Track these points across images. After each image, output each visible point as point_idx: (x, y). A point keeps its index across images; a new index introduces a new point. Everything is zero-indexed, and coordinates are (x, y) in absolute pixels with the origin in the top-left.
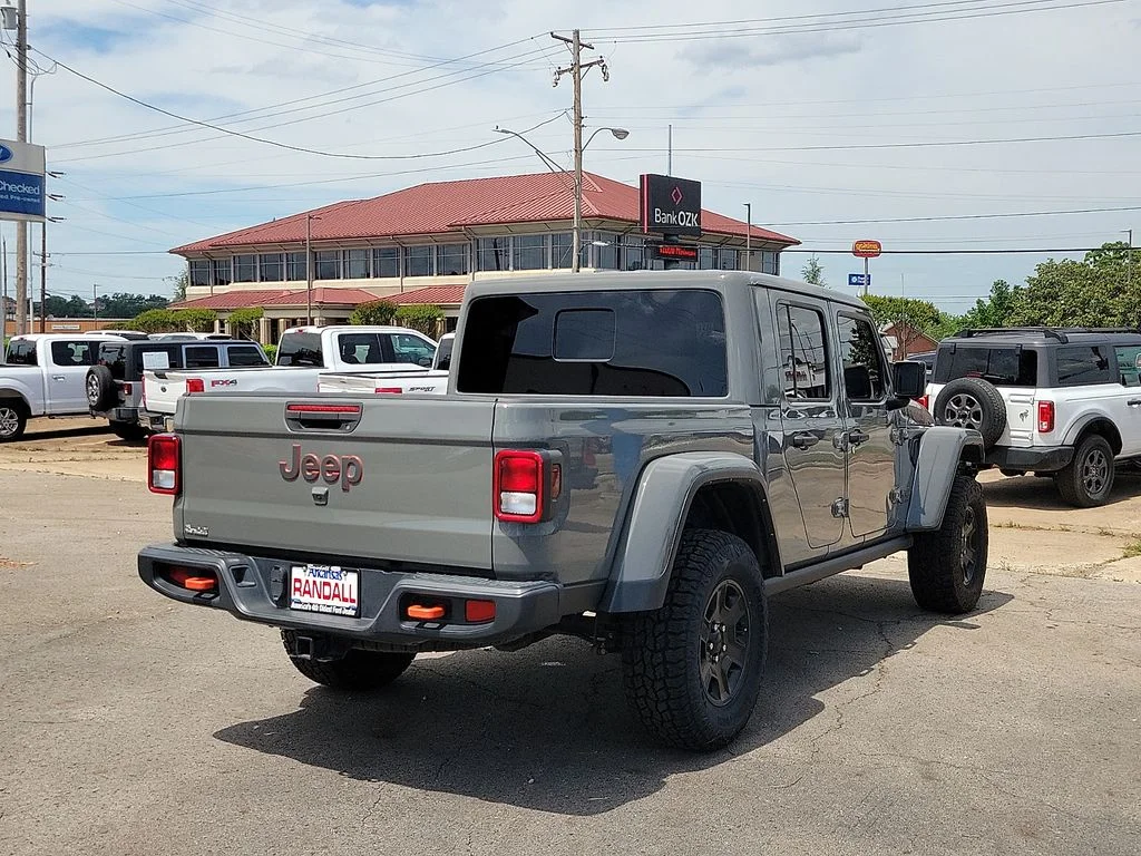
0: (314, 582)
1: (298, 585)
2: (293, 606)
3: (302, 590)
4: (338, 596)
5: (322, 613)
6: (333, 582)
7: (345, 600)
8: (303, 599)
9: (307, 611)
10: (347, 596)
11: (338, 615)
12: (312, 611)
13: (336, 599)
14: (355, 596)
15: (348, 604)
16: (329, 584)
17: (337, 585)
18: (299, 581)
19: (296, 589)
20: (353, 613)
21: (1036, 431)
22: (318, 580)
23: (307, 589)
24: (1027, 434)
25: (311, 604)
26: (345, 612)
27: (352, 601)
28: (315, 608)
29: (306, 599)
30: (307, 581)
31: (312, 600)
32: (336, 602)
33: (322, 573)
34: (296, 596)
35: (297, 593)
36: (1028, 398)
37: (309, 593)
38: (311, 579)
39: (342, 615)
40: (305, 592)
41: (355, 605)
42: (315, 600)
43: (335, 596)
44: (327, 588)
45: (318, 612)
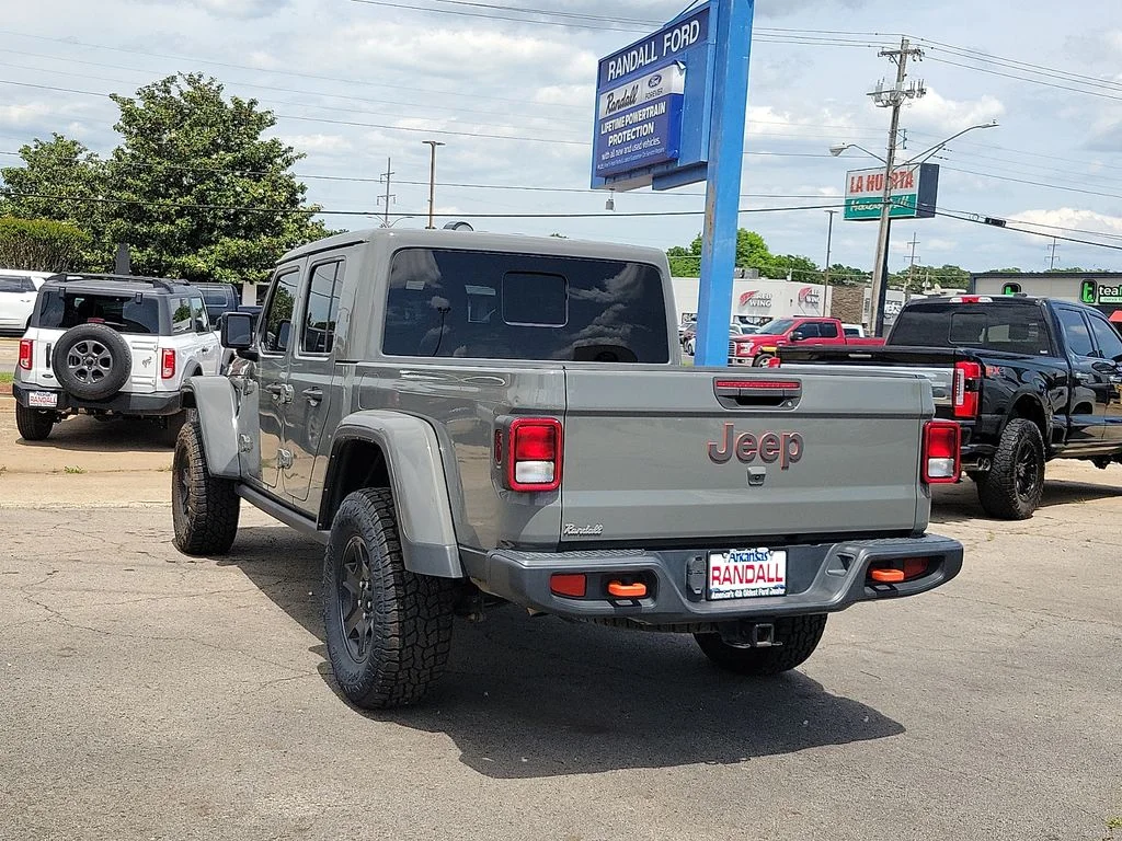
0: (736, 568)
1: (716, 573)
2: (714, 596)
3: (722, 578)
4: (763, 578)
5: (747, 597)
6: (756, 564)
7: (771, 580)
8: (722, 588)
9: (730, 599)
10: (772, 575)
11: (766, 596)
12: (735, 598)
13: (761, 581)
14: (782, 574)
15: (775, 584)
16: (752, 567)
17: (761, 566)
18: (718, 569)
19: (715, 578)
20: (782, 591)
21: (159, 377)
22: (740, 565)
23: (727, 576)
24: (150, 380)
25: (734, 591)
26: (774, 592)
27: (779, 580)
28: (739, 594)
29: (727, 586)
30: (727, 568)
31: (733, 587)
32: (761, 584)
33: (745, 557)
34: (714, 585)
35: (716, 582)
36: (152, 346)
37: (729, 580)
38: (732, 564)
39: (770, 596)
40: (725, 579)
41: (783, 583)
42: (737, 586)
43: (759, 578)
44: (750, 572)
45: (743, 597)
